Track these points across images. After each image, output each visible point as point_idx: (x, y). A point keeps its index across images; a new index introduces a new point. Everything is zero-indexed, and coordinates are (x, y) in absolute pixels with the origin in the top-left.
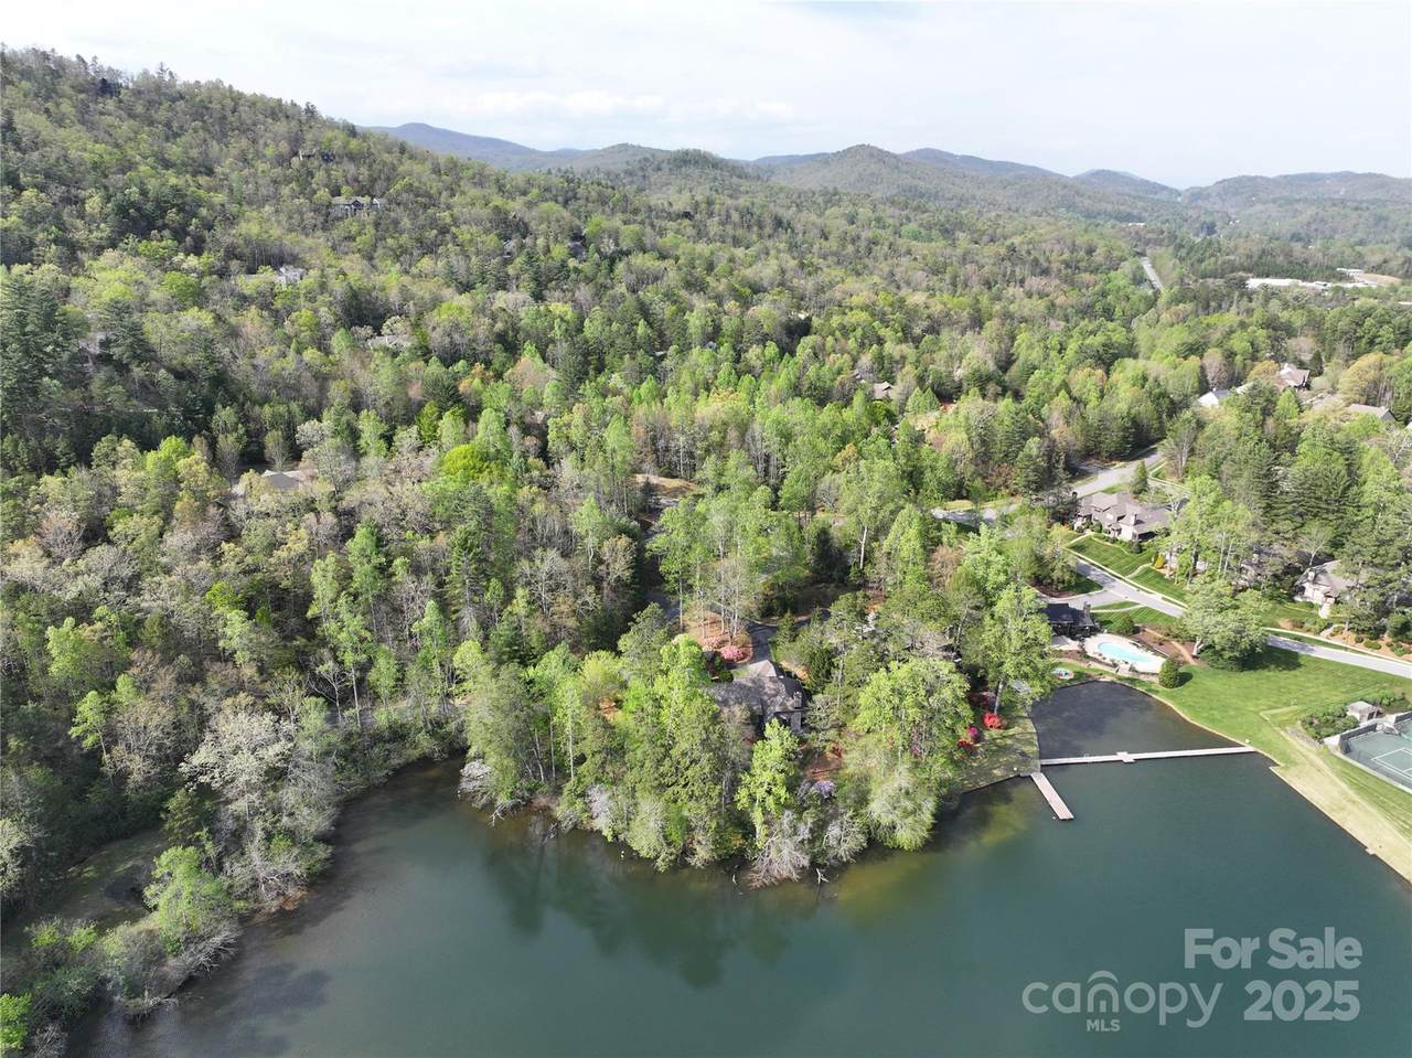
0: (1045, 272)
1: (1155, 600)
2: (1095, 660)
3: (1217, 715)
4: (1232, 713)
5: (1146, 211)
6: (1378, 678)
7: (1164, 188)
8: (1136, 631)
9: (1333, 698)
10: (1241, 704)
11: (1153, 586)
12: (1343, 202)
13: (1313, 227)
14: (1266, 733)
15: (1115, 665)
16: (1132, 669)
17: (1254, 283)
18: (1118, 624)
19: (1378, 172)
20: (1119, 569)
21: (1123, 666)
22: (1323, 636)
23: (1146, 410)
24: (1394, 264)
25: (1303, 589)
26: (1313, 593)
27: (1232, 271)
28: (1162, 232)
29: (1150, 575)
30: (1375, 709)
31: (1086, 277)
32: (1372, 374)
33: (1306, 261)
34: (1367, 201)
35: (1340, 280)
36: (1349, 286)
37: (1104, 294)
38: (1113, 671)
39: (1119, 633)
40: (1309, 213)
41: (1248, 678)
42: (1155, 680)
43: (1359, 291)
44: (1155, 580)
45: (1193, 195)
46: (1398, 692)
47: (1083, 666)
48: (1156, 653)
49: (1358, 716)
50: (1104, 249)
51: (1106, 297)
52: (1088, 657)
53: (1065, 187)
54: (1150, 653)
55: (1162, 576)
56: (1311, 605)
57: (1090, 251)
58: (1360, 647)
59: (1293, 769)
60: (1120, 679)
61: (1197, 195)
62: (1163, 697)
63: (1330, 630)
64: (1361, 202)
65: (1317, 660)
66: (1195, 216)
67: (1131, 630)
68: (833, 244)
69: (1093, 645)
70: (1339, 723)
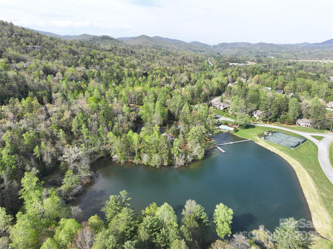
0: (191, 62)
1: (228, 119)
2: (222, 129)
3: (244, 136)
4: (246, 135)
5: (206, 50)
6: (267, 128)
7: (208, 45)
8: (227, 124)
9: (261, 132)
10: (247, 134)
11: (228, 117)
12: (243, 48)
13: (238, 53)
14: (253, 137)
15: (225, 130)
16: (228, 130)
17: (231, 64)
18: (224, 123)
19: (248, 42)
20: (221, 115)
21: (226, 130)
22: (258, 122)
23: (220, 86)
24: (255, 60)
25: (253, 115)
26: (255, 115)
27: (226, 62)
28: (210, 54)
29: (227, 115)
30: (268, 132)
31: (199, 63)
32: (257, 79)
33: (239, 60)
34: (248, 48)
35: (246, 63)
36: (248, 64)
37: (204, 66)
38: (225, 131)
39: (224, 125)
40: (237, 50)
41: (247, 130)
42: (233, 131)
43: (250, 65)
44: (228, 116)
45: (214, 47)
46: (271, 130)
47: (220, 130)
48: (232, 127)
49: (266, 134)
50: (201, 58)
51: (204, 67)
52: (220, 129)
53: (188, 45)
54: (231, 127)
55: (229, 115)
56: (255, 118)
57: (198, 58)
58: (264, 124)
59: (258, 142)
60: (227, 132)
61: (215, 47)
62: (235, 134)
63: (259, 121)
64: (246, 48)
65: (258, 126)
66: (215, 51)
67: (226, 124)
68: (145, 57)
69: (220, 127)
70: (263, 135)
